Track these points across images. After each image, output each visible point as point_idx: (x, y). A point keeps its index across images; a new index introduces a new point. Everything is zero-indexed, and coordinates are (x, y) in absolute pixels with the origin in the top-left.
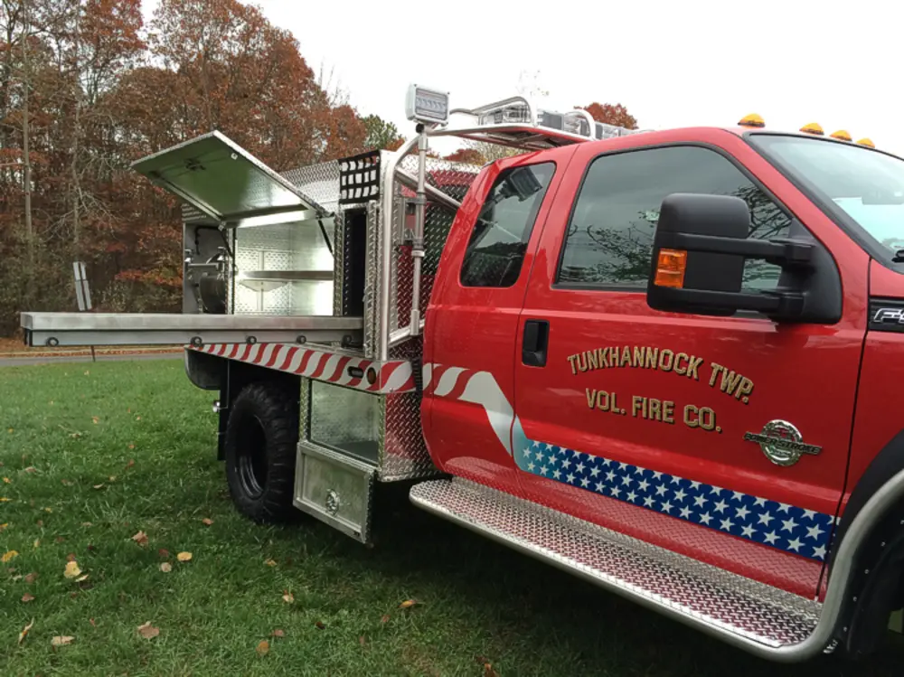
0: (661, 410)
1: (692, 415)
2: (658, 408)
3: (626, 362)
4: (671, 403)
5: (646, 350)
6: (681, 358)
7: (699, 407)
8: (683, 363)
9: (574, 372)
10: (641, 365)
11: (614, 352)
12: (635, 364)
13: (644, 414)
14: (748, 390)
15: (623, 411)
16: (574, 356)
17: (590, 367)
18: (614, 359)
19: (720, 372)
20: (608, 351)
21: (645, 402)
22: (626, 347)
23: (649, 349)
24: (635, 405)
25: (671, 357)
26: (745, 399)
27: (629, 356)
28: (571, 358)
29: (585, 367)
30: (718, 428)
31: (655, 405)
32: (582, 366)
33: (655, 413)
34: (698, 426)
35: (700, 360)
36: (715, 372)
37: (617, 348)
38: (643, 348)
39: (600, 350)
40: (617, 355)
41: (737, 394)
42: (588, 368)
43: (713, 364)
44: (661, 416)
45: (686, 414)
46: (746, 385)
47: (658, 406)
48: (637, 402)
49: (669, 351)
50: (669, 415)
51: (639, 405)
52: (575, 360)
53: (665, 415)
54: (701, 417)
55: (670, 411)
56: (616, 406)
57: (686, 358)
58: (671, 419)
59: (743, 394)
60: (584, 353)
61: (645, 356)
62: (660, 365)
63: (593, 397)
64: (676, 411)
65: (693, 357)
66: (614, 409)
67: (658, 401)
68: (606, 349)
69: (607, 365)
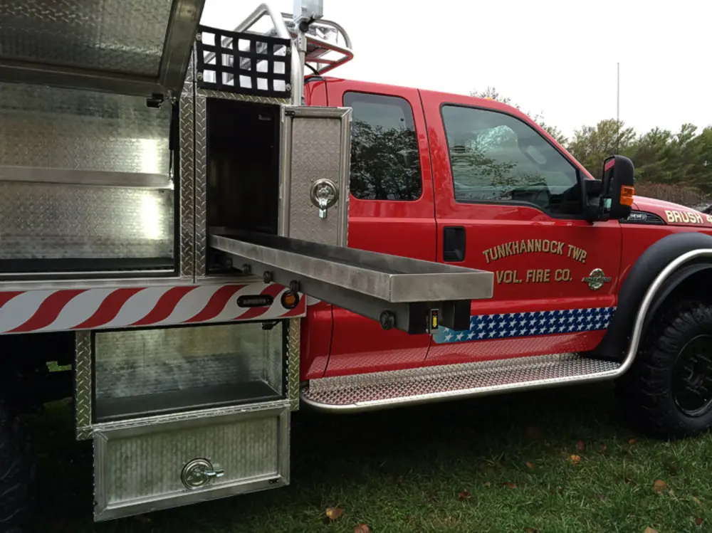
0: (543, 275)
1: (559, 275)
2: (541, 275)
3: (523, 250)
4: (549, 270)
5: (534, 241)
6: (554, 244)
7: (562, 270)
8: (555, 246)
9: (488, 261)
10: (533, 250)
11: (515, 245)
12: (529, 250)
13: (533, 280)
14: (584, 257)
15: (521, 281)
16: (488, 250)
17: (500, 257)
18: (516, 249)
19: (573, 249)
20: (512, 244)
21: (534, 273)
22: (523, 241)
23: (536, 240)
24: (528, 276)
25: (548, 244)
26: (584, 261)
27: (525, 247)
28: (485, 252)
29: (496, 258)
30: (571, 279)
31: (540, 273)
32: (494, 256)
33: (539, 278)
34: (562, 280)
35: (563, 244)
36: (570, 249)
37: (517, 242)
38: (533, 240)
39: (506, 244)
40: (517, 246)
41: (580, 260)
42: (498, 258)
43: (569, 246)
44: (543, 278)
45: (556, 274)
46: (584, 254)
47: (542, 273)
48: (530, 273)
49: (547, 241)
50: (547, 277)
51: (531, 276)
52: (489, 253)
53: (545, 278)
54: (564, 274)
55: (548, 275)
56: (516, 279)
57: (556, 244)
58: (548, 280)
59: (583, 259)
60: (495, 248)
61: (534, 245)
62: (543, 250)
63: (501, 276)
64: (551, 274)
65: (559, 243)
66: (515, 281)
67: (542, 271)
68: (510, 243)
69: (511, 253)
